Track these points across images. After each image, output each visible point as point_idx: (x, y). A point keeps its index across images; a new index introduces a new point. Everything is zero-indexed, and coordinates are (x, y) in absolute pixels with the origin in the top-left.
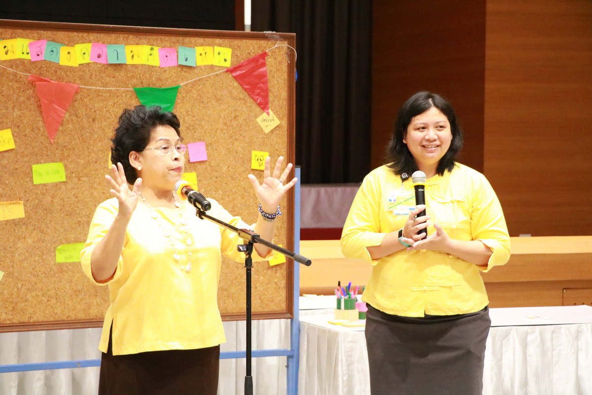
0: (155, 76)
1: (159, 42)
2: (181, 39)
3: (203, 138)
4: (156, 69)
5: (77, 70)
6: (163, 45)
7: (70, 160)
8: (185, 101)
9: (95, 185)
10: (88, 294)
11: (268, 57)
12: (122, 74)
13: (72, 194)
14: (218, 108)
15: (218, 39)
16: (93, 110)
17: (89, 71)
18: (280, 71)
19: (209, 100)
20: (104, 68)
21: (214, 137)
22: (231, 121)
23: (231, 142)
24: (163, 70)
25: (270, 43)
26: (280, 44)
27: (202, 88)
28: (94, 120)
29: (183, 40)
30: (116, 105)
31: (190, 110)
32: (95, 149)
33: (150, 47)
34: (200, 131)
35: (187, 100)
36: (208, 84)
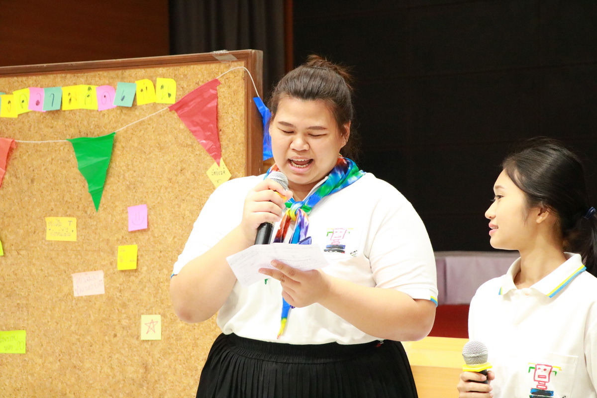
0: (93, 123)
1: (97, 79)
2: (120, 72)
3: (144, 200)
4: (95, 113)
5: (17, 122)
6: (102, 82)
7: (10, 230)
8: (125, 152)
9: (34, 260)
10: (26, 395)
11: (221, 85)
12: (60, 122)
13: (12, 270)
14: (161, 159)
15: (161, 69)
16: (31, 169)
17: (28, 121)
18: (236, 104)
19: (152, 149)
20: (42, 117)
21: (157, 199)
22: (176, 175)
23: (177, 204)
24: (101, 114)
25: (222, 66)
26: (235, 66)
27: (144, 134)
28: (32, 181)
29: (123, 74)
30: (54, 162)
31: (130, 163)
32: (34, 216)
33: (87, 86)
34: (141, 190)
35: (127, 151)
36: (150, 128)
